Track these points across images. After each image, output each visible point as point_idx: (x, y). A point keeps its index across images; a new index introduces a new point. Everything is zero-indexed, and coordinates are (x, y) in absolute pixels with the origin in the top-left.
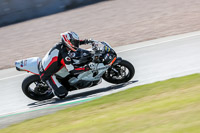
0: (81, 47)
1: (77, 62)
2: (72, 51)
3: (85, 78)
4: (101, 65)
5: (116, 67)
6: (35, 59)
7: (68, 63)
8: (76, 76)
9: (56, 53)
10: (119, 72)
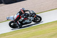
0: (26, 12)
1: (25, 17)
2: (23, 14)
3: (27, 21)
4: (32, 18)
5: (36, 18)
6: (12, 16)
7: (22, 17)
8: (25, 21)
9: (19, 14)
10: (37, 19)
